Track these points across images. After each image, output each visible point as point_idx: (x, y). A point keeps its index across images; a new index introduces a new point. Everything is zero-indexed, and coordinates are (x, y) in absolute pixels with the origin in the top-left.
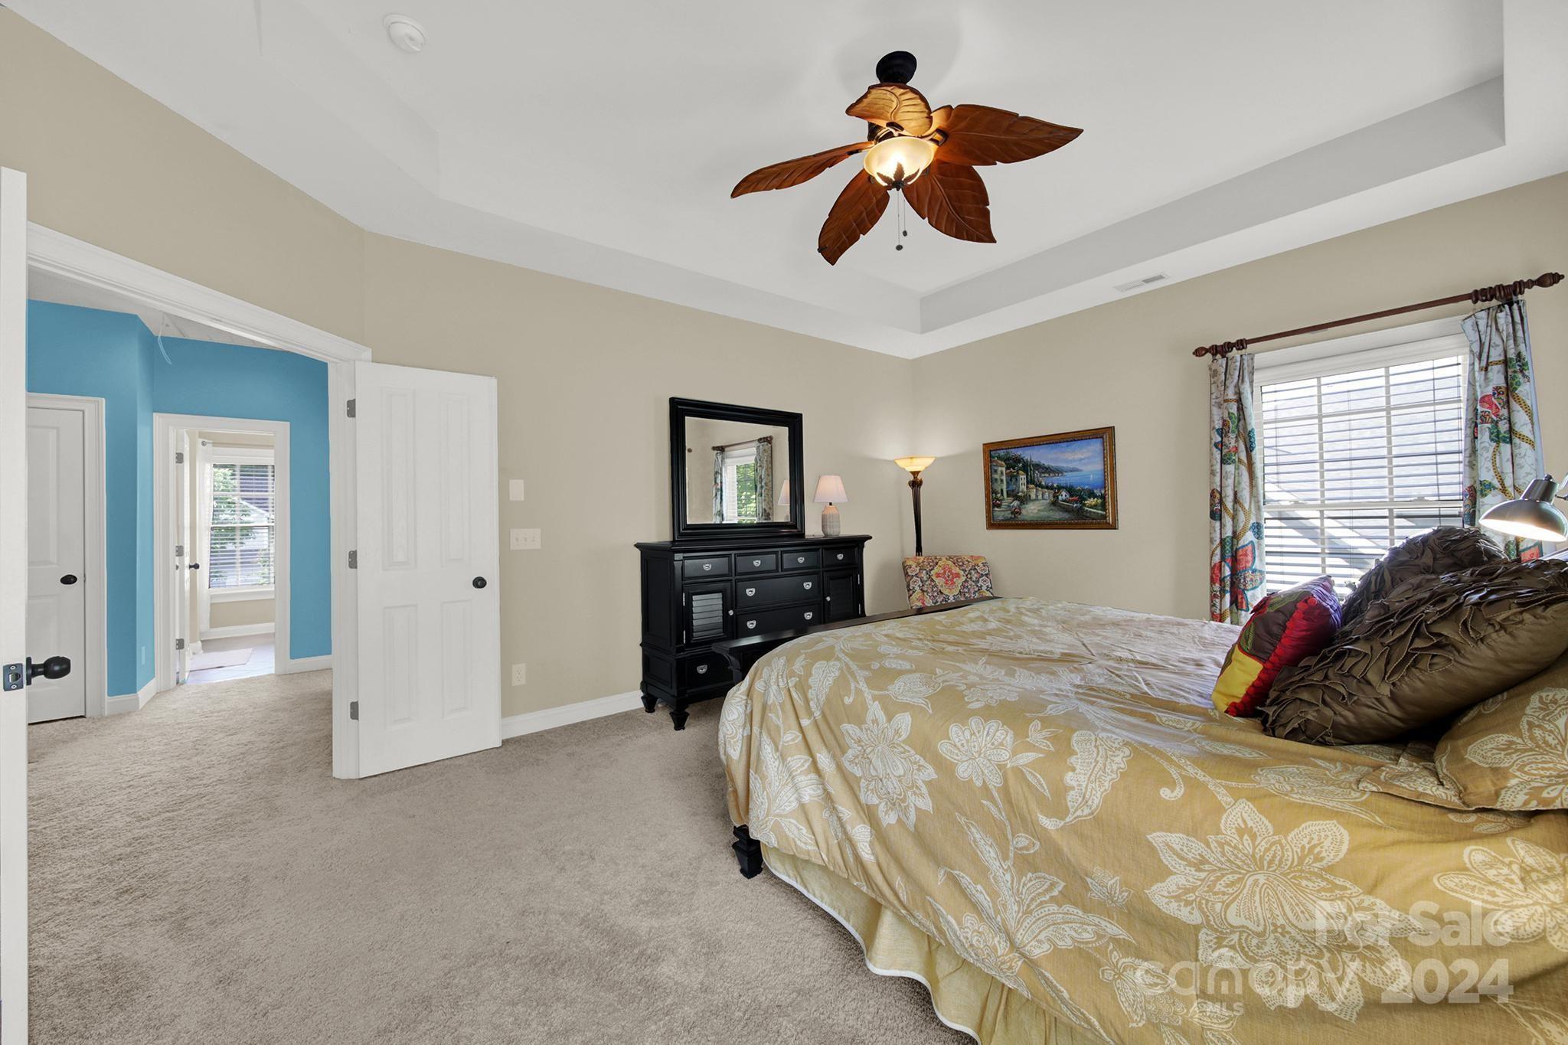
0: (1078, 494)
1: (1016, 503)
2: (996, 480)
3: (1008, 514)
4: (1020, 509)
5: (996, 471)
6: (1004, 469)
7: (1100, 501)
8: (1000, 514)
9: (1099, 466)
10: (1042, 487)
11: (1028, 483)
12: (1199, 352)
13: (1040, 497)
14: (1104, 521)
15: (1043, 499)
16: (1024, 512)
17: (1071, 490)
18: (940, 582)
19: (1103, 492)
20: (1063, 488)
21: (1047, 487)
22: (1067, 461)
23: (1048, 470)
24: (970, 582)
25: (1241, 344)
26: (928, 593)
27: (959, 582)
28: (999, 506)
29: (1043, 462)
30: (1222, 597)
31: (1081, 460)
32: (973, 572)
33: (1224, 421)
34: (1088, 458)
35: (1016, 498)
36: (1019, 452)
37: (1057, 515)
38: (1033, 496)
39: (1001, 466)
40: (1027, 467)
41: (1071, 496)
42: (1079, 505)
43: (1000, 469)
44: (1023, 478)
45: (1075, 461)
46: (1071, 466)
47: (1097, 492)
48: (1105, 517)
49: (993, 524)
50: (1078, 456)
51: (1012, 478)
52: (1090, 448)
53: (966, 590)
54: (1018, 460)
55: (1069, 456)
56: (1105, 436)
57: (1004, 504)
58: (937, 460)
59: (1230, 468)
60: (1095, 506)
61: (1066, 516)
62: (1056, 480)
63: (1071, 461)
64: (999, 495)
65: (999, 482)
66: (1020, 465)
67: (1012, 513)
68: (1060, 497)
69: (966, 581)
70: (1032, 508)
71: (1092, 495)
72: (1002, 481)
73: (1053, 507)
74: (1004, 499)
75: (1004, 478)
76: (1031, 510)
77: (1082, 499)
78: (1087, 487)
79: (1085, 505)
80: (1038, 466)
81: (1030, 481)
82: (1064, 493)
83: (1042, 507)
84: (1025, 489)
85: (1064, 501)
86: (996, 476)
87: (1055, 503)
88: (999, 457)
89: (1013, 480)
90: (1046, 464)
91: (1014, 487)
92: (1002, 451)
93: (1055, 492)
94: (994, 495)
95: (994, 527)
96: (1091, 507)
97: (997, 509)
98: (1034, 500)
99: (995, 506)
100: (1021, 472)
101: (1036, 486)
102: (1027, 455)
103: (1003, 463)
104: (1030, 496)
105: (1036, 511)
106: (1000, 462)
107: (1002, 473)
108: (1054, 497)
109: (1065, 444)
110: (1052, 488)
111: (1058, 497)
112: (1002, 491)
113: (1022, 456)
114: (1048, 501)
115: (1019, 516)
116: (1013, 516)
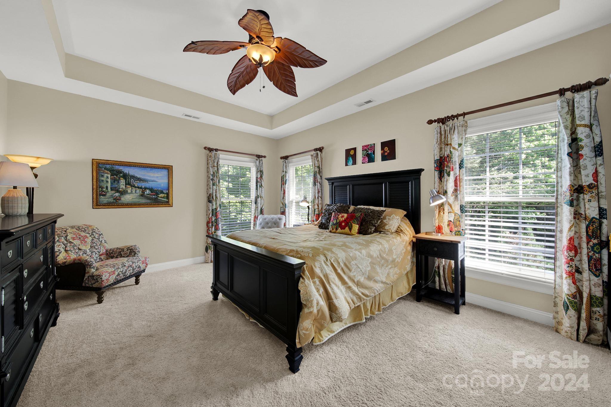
0: (155, 192)
1: (117, 194)
2: (103, 181)
3: (111, 200)
4: (120, 197)
5: (103, 176)
6: (109, 176)
7: (166, 195)
8: (104, 200)
9: (166, 181)
10: (135, 187)
11: (126, 184)
12: (205, 148)
13: (134, 192)
14: (167, 203)
15: (135, 193)
16: (122, 199)
17: (151, 190)
18: (76, 242)
19: (167, 192)
20: (148, 188)
21: (138, 188)
22: (150, 177)
23: (139, 179)
24: (95, 240)
25: (216, 150)
26: (71, 251)
27: (89, 240)
28: (104, 195)
29: (136, 175)
30: (212, 228)
31: (158, 177)
32: (94, 233)
33: (214, 172)
34: (161, 177)
35: (118, 191)
36: (121, 168)
37: (144, 201)
38: (129, 191)
39: (107, 173)
40: (125, 176)
41: (152, 192)
42: (156, 197)
43: (106, 175)
44: (123, 182)
45: (155, 177)
46: (152, 179)
47: (165, 192)
48: (168, 202)
49: (97, 204)
50: (156, 175)
51: (114, 181)
52: (162, 173)
53: (95, 245)
54: (120, 172)
55: (152, 175)
56: (169, 169)
57: (108, 194)
58: (53, 162)
59: (215, 187)
60: (163, 197)
61: (149, 201)
62: (143, 185)
63: (152, 177)
64: (104, 189)
65: (105, 182)
66: (121, 175)
67: (114, 199)
68: (146, 193)
69: (93, 240)
70: (129, 197)
71: (162, 192)
72: (107, 182)
73: (141, 197)
74: (108, 192)
75: (109, 180)
76: (127, 198)
77: (157, 194)
78: (160, 189)
79: (158, 197)
80: (133, 177)
81: (128, 184)
82: (148, 191)
83: (135, 197)
84: (124, 188)
85: (147, 194)
86: (102, 179)
87: (142, 195)
88: (106, 169)
89: (116, 182)
90: (138, 176)
91: (116, 185)
92: (108, 166)
93: (143, 190)
94: (100, 189)
95: (98, 207)
96: (162, 198)
97: (102, 197)
98: (129, 193)
99: (100, 195)
100: (121, 178)
101: (132, 186)
102: (126, 170)
103: (109, 172)
104: (127, 191)
105: (131, 199)
106: (106, 171)
107: (107, 177)
108: (142, 192)
109: (150, 169)
110: (141, 188)
111: (144, 193)
112: (107, 188)
113: (122, 170)
114: (139, 194)
115: (119, 201)
116: (115, 201)
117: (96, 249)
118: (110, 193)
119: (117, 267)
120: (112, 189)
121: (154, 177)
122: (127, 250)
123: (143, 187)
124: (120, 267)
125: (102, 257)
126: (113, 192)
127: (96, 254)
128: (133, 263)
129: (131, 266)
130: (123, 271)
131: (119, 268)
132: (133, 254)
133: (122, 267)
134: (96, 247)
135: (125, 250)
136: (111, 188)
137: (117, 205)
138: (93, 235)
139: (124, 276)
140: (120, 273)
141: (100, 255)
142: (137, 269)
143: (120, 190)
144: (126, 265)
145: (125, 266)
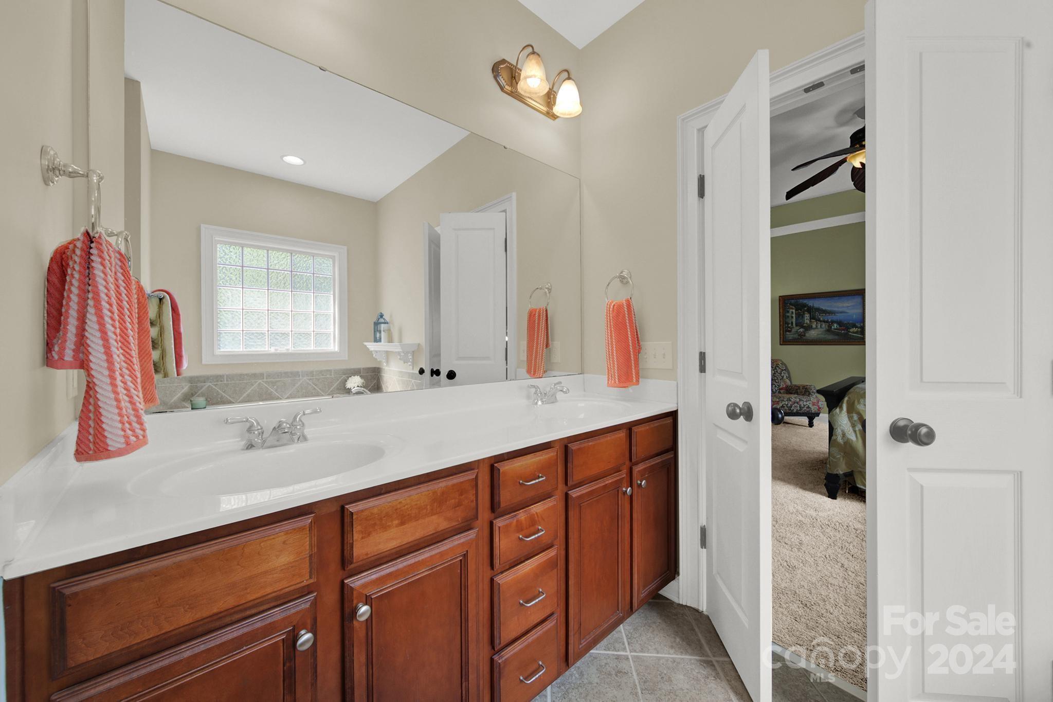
0: (845, 326)
2: (788, 317)
3: (796, 336)
4: (805, 333)
5: (788, 312)
6: (794, 311)
7: (859, 330)
8: (790, 336)
9: (857, 311)
10: (821, 321)
11: (810, 319)
13: (819, 327)
14: (859, 341)
15: (821, 328)
16: (808, 335)
17: (840, 323)
19: (862, 325)
20: (835, 322)
21: (824, 321)
22: (838, 307)
23: (825, 312)
24: (777, 374)
28: (790, 331)
29: (822, 307)
31: (848, 307)
32: (777, 368)
35: (802, 327)
36: (805, 301)
37: (830, 337)
38: (814, 326)
39: (792, 309)
40: (810, 310)
41: (840, 326)
42: (845, 331)
43: (791, 310)
44: (807, 316)
46: (841, 310)
47: (858, 325)
48: (862, 338)
49: (784, 341)
50: (846, 305)
52: (853, 299)
53: (776, 378)
54: (804, 305)
55: (840, 304)
56: (858, 294)
57: (793, 330)
60: (856, 333)
61: (836, 337)
62: (830, 318)
64: (790, 325)
65: (790, 318)
66: (806, 309)
67: (799, 335)
68: (833, 327)
70: (814, 333)
71: (854, 326)
72: (792, 317)
73: (827, 333)
74: (793, 328)
75: (794, 315)
76: (812, 334)
77: (847, 328)
78: (851, 322)
79: (849, 332)
80: (818, 310)
81: (812, 318)
82: (835, 325)
83: (820, 333)
84: (809, 322)
85: (836, 329)
86: (788, 314)
87: (829, 330)
88: (791, 304)
89: (800, 317)
90: (824, 308)
91: (801, 321)
92: (793, 301)
93: (829, 324)
94: (786, 325)
95: (784, 343)
96: (854, 333)
97: (788, 333)
98: (814, 329)
99: (787, 331)
100: (806, 313)
101: (816, 320)
102: (811, 303)
103: (793, 307)
104: (812, 326)
105: (816, 335)
106: (791, 306)
107: (792, 313)
108: (828, 327)
109: (837, 298)
110: (827, 322)
111: (831, 327)
112: (792, 323)
113: (807, 304)
114: (824, 329)
115: (804, 337)
116: (799, 337)
117: (776, 382)
118: (795, 329)
119: (782, 399)
120: (796, 326)
121: (843, 307)
122: (803, 389)
123: (830, 320)
124: (785, 400)
125: (782, 391)
126: (798, 328)
127: (776, 387)
128: (800, 400)
129: (797, 403)
130: (788, 404)
131: (783, 401)
132: (807, 393)
133: (787, 400)
134: (777, 381)
135: (801, 388)
136: (796, 324)
137: (801, 342)
138: (776, 369)
139: (789, 410)
140: (784, 405)
141: (780, 389)
142: (805, 408)
143: (805, 325)
144: (792, 400)
145: (790, 400)
